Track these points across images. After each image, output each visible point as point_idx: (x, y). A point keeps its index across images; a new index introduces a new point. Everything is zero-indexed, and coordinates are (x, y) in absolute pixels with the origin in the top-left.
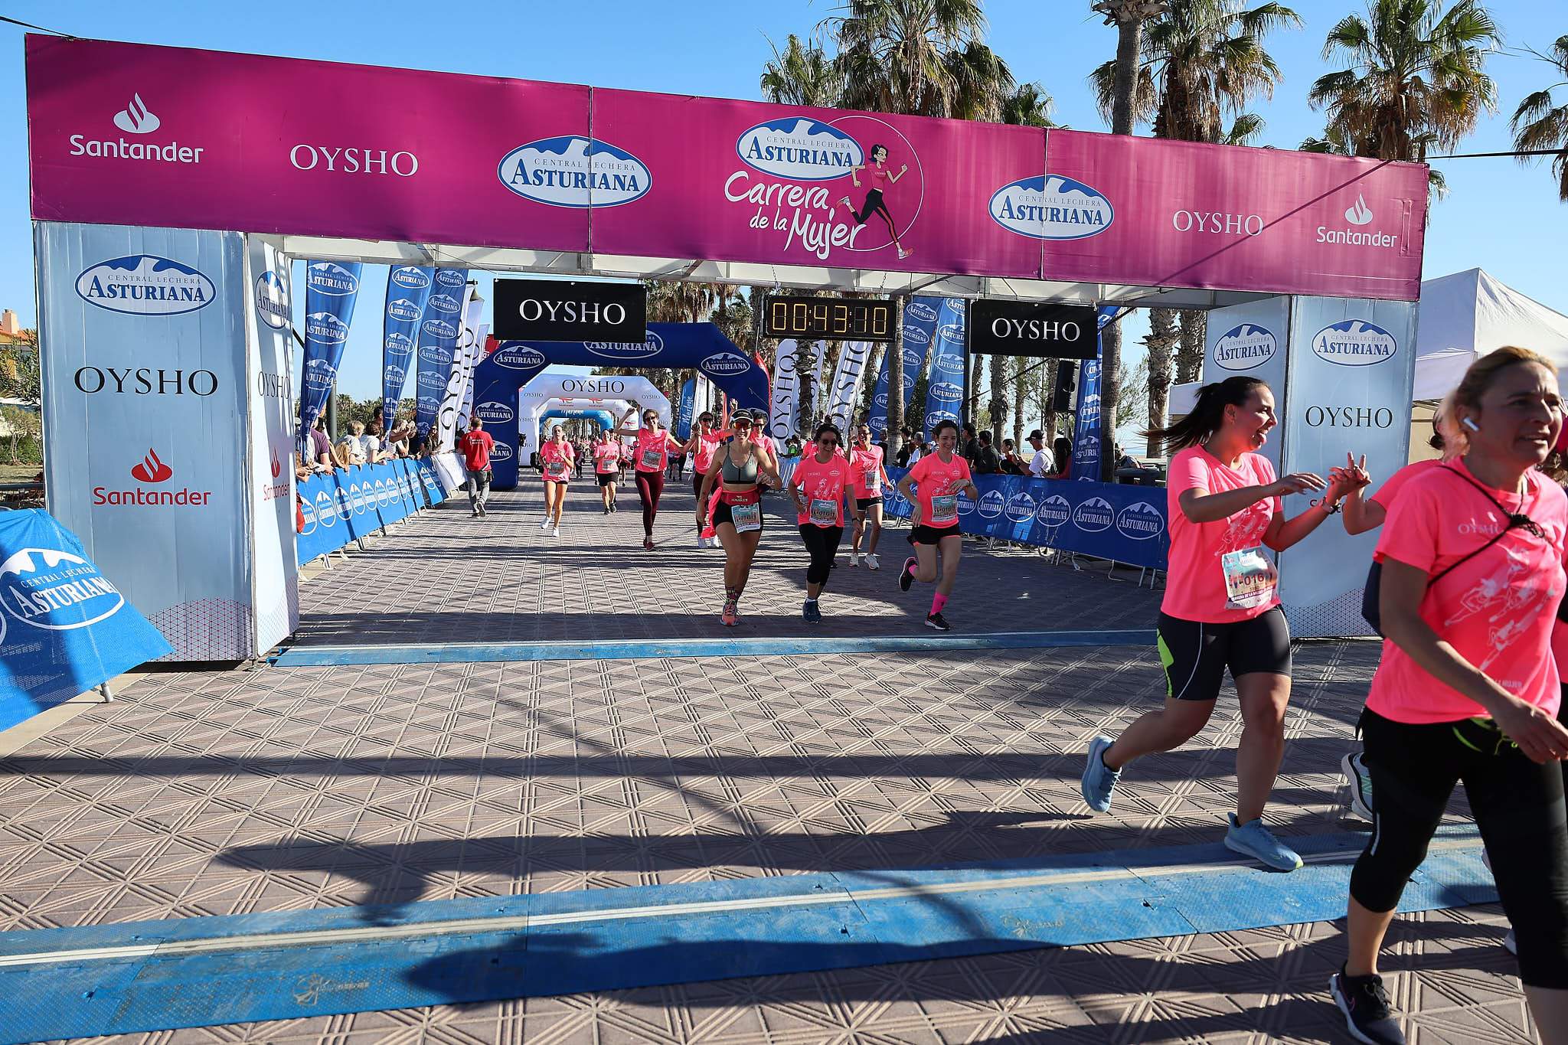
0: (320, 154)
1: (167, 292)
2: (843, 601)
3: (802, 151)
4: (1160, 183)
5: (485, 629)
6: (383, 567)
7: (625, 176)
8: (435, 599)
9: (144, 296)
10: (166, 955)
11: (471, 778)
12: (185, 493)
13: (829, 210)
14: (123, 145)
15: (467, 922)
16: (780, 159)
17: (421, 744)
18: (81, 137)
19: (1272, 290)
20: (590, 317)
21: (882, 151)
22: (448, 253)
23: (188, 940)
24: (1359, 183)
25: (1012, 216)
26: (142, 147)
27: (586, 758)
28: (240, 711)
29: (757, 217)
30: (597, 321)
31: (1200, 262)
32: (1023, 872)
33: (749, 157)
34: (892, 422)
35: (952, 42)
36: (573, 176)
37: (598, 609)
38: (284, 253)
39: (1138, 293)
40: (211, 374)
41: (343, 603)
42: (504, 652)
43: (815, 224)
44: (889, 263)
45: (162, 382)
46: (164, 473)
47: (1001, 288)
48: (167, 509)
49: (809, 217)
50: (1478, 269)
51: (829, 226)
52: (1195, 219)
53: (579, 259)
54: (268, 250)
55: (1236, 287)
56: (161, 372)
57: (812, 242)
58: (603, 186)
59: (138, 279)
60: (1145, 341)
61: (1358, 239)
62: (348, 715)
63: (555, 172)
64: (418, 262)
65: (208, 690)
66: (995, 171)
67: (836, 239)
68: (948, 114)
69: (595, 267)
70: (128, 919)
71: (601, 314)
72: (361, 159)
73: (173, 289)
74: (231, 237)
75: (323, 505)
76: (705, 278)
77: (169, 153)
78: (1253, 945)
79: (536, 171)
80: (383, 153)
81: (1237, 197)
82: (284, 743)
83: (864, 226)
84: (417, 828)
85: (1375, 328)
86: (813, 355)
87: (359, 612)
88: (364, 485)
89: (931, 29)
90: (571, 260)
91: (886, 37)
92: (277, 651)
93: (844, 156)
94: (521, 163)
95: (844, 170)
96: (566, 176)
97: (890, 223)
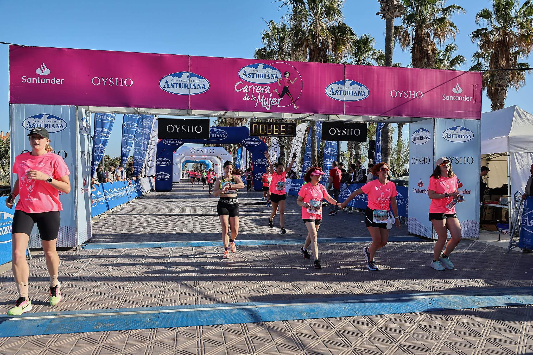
0: (101, 80)
1: (51, 125)
3: (261, 74)
4: (385, 81)
5: (155, 238)
6: (120, 218)
7: (201, 84)
10: (58, 318)
13: (270, 94)
14: (38, 79)
15: (142, 312)
16: (253, 77)
18: (26, 77)
19: (427, 117)
20: (190, 131)
21: (288, 73)
22: (142, 110)
23: (63, 315)
24: (457, 79)
25: (333, 94)
26: (44, 79)
28: (73, 262)
29: (246, 97)
30: (193, 132)
33: (243, 77)
36: (184, 85)
37: (195, 231)
38: (89, 111)
39: (383, 118)
40: (65, 152)
41: (106, 230)
42: (161, 244)
43: (265, 98)
44: (291, 110)
47: (334, 118)
49: (263, 96)
50: (515, 105)
51: (270, 99)
52: (398, 93)
53: (187, 111)
54: (84, 111)
55: (414, 116)
57: (265, 104)
58: (194, 88)
59: (42, 121)
61: (458, 99)
63: (178, 84)
64: (133, 112)
65: (62, 256)
66: (327, 79)
67: (273, 103)
68: (330, 50)
69: (193, 113)
70: (46, 311)
71: (194, 129)
72: (114, 81)
73: (53, 124)
74: (72, 107)
75: (99, 196)
76: (230, 116)
77: (53, 81)
79: (172, 84)
80: (122, 79)
81: (413, 84)
82: (88, 270)
83: (282, 98)
84: (129, 291)
85: (466, 129)
87: (112, 233)
89: (324, 18)
90: (184, 111)
91: (308, 21)
92: (84, 244)
93: (275, 76)
94: (167, 81)
95: (275, 80)
96: (181, 85)
97: (291, 97)
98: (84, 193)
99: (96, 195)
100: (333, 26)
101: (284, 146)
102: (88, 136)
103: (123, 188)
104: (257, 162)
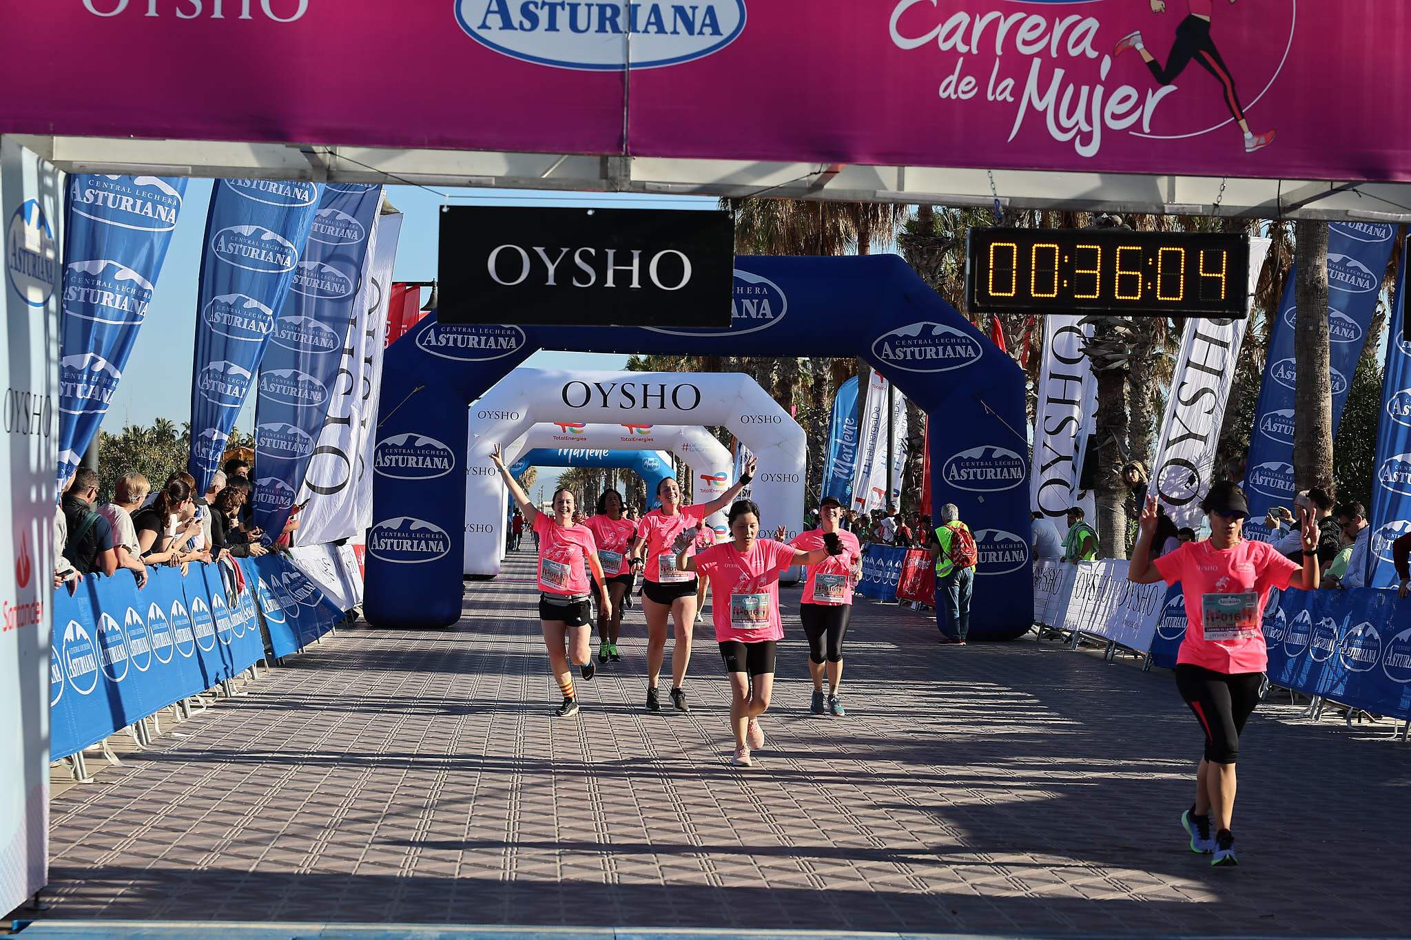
5: (403, 901)
6: (189, 780)
13: (1099, 59)
20: (623, 278)
22: (348, 156)
29: (953, 78)
30: (635, 284)
34: (1307, 475)
36: (595, 10)
38: (52, 162)
43: (1070, 90)
49: (1059, 74)
51: (1099, 90)
53: (604, 162)
54: (29, 160)
57: (1065, 123)
58: (653, 29)
64: (296, 173)
67: (1115, 117)
69: (635, 176)
71: (644, 270)
75: (76, 650)
76: (854, 192)
79: (525, 6)
83: (1170, 88)
87: (153, 864)
88: (152, 609)
90: (587, 164)
92: (8, 925)
96: (582, 13)
97: (1226, 80)
98: (14, 631)
101: (1120, 372)
102: (46, 303)
103: (198, 605)
104: (960, 463)
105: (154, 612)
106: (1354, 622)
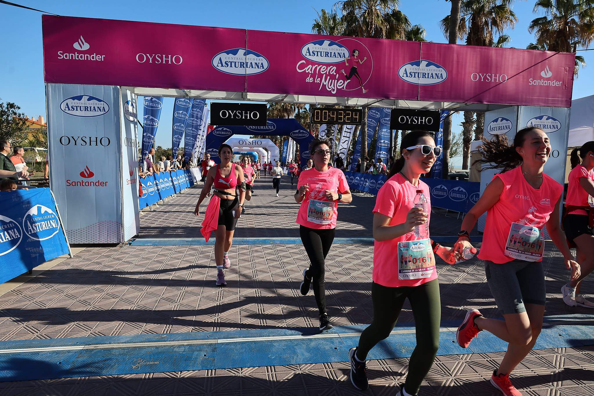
0: (147, 56)
1: (92, 108)
2: (342, 224)
3: (326, 52)
4: (466, 62)
8: (189, 222)
9: (84, 110)
10: (87, 349)
11: (200, 288)
12: (99, 182)
13: (336, 75)
14: (76, 55)
15: (195, 341)
16: (317, 56)
17: (182, 275)
18: (62, 52)
19: (510, 104)
20: (246, 117)
21: (357, 52)
22: (194, 93)
23: (95, 344)
24: (547, 61)
25: (407, 76)
26: (83, 55)
27: (242, 281)
28: (118, 262)
29: (309, 78)
30: (248, 118)
31: (482, 93)
32: (405, 328)
33: (306, 55)
34: (363, 155)
35: (387, 10)
36: (239, 63)
37: (249, 226)
38: (134, 93)
39: (457, 105)
40: (108, 138)
41: (156, 223)
43: (331, 80)
44: (359, 95)
45: (90, 141)
46: (91, 175)
47: (404, 104)
48: (92, 188)
49: (329, 77)
51: (336, 81)
52: (480, 76)
54: (129, 93)
55: (496, 103)
56: (90, 138)
57: (330, 87)
58: (251, 67)
59: (82, 104)
60: (462, 124)
61: (546, 83)
62: (156, 264)
63: (233, 62)
64: (183, 96)
65: (107, 254)
66: (401, 59)
67: (339, 86)
68: (384, 37)
69: (248, 98)
70: (75, 336)
71: (250, 115)
72: (162, 58)
73: (94, 107)
74: (115, 88)
75: (150, 187)
76: (290, 101)
77: (93, 58)
78: (495, 359)
79: (226, 62)
80: (170, 56)
81: (497, 67)
83: (349, 81)
84: (179, 306)
85: (552, 119)
86: (333, 130)
87: (162, 226)
89: (378, 5)
90: (239, 95)
91: (361, 8)
92: (132, 240)
93: (342, 54)
94: (220, 58)
95: (342, 59)
96: (237, 63)
97: (360, 79)
99: (146, 185)
100: (388, 13)
101: (331, 138)
104: (305, 154)
105: (166, 180)
106: (371, 180)
